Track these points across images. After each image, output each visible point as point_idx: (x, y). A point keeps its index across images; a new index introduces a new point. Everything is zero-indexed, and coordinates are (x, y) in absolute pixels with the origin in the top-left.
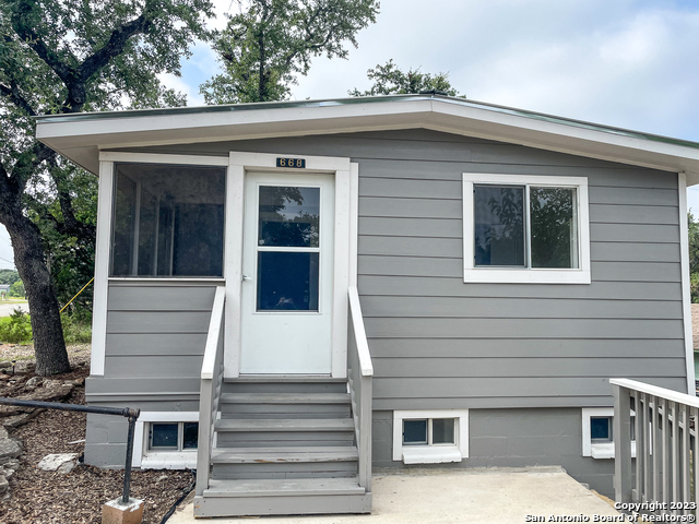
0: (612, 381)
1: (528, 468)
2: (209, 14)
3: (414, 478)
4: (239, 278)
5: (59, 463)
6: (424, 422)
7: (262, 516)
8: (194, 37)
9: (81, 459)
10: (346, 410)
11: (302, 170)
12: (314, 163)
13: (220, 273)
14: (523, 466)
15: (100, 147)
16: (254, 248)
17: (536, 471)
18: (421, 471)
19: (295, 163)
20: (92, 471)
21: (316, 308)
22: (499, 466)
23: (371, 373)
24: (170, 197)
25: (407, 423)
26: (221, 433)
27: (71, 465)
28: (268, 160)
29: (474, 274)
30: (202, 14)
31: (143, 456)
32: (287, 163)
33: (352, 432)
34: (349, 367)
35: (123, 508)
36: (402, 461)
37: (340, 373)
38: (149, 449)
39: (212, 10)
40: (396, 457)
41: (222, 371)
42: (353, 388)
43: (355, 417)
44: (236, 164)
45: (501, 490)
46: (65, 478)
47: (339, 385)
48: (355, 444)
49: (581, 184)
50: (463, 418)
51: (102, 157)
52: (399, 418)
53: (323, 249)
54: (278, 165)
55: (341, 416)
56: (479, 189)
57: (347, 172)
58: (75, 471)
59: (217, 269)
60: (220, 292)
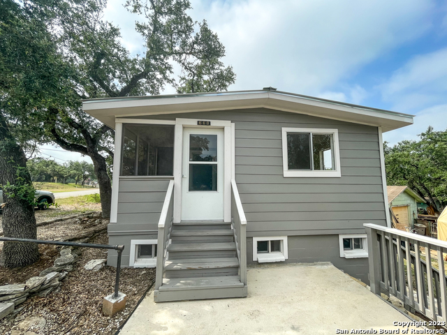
0: (365, 225)
1: (315, 263)
2: (171, 72)
3: (264, 270)
4: (180, 176)
5: (95, 265)
6: (266, 242)
7: (190, 300)
8: (165, 82)
9: (106, 263)
10: (231, 238)
11: (209, 126)
12: (214, 123)
13: (171, 174)
14: (313, 262)
15: (116, 116)
16: (187, 162)
17: (319, 264)
18: (266, 266)
19: (206, 123)
20: (110, 269)
21: (216, 189)
22: (301, 262)
23: (246, 223)
24: (148, 139)
25: (259, 243)
26: (171, 252)
27: (100, 266)
28: (193, 122)
29: (288, 173)
30: (168, 72)
31: (135, 261)
32: (202, 123)
33: (235, 250)
34: (232, 217)
35: (113, 301)
36: (257, 261)
37: (227, 219)
38: (139, 257)
39: (172, 70)
40: (255, 259)
41: (172, 220)
42: (234, 227)
43: (237, 243)
44: (179, 124)
45: (307, 277)
46: (96, 274)
47: (227, 226)
48: (237, 256)
49: (335, 132)
50: (285, 240)
51: (117, 121)
52: (256, 240)
53: (219, 163)
54: (198, 124)
55: (229, 242)
56: (289, 135)
57: (230, 127)
58: (102, 270)
59: (169, 172)
60: (171, 183)
